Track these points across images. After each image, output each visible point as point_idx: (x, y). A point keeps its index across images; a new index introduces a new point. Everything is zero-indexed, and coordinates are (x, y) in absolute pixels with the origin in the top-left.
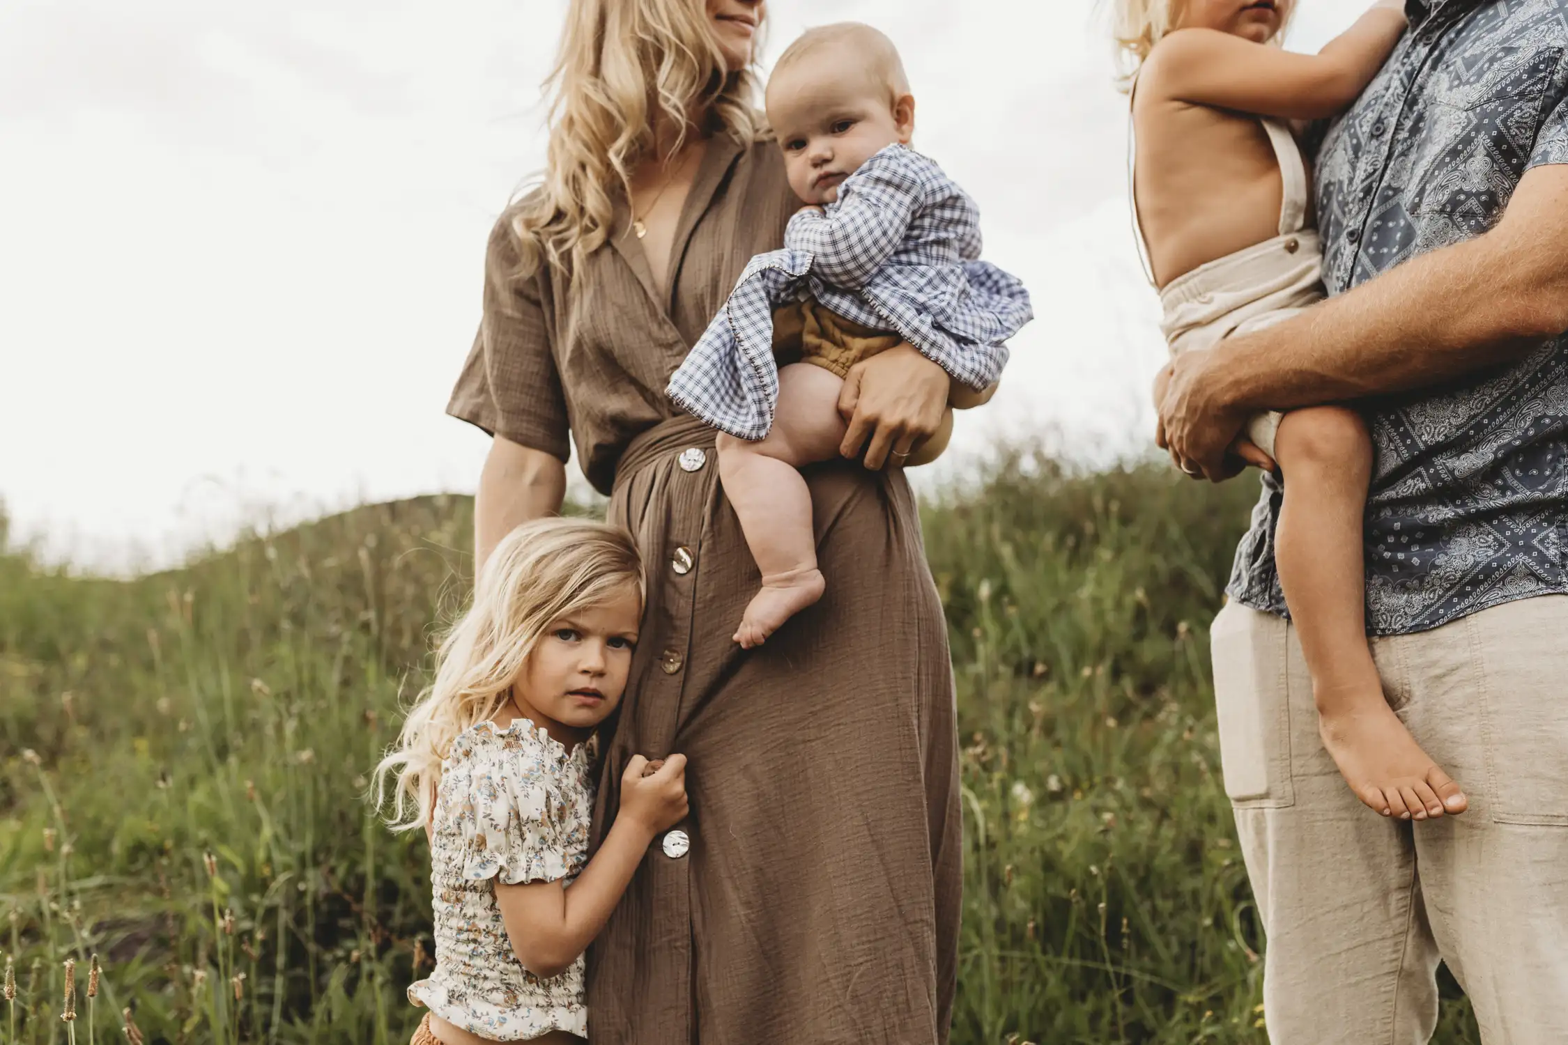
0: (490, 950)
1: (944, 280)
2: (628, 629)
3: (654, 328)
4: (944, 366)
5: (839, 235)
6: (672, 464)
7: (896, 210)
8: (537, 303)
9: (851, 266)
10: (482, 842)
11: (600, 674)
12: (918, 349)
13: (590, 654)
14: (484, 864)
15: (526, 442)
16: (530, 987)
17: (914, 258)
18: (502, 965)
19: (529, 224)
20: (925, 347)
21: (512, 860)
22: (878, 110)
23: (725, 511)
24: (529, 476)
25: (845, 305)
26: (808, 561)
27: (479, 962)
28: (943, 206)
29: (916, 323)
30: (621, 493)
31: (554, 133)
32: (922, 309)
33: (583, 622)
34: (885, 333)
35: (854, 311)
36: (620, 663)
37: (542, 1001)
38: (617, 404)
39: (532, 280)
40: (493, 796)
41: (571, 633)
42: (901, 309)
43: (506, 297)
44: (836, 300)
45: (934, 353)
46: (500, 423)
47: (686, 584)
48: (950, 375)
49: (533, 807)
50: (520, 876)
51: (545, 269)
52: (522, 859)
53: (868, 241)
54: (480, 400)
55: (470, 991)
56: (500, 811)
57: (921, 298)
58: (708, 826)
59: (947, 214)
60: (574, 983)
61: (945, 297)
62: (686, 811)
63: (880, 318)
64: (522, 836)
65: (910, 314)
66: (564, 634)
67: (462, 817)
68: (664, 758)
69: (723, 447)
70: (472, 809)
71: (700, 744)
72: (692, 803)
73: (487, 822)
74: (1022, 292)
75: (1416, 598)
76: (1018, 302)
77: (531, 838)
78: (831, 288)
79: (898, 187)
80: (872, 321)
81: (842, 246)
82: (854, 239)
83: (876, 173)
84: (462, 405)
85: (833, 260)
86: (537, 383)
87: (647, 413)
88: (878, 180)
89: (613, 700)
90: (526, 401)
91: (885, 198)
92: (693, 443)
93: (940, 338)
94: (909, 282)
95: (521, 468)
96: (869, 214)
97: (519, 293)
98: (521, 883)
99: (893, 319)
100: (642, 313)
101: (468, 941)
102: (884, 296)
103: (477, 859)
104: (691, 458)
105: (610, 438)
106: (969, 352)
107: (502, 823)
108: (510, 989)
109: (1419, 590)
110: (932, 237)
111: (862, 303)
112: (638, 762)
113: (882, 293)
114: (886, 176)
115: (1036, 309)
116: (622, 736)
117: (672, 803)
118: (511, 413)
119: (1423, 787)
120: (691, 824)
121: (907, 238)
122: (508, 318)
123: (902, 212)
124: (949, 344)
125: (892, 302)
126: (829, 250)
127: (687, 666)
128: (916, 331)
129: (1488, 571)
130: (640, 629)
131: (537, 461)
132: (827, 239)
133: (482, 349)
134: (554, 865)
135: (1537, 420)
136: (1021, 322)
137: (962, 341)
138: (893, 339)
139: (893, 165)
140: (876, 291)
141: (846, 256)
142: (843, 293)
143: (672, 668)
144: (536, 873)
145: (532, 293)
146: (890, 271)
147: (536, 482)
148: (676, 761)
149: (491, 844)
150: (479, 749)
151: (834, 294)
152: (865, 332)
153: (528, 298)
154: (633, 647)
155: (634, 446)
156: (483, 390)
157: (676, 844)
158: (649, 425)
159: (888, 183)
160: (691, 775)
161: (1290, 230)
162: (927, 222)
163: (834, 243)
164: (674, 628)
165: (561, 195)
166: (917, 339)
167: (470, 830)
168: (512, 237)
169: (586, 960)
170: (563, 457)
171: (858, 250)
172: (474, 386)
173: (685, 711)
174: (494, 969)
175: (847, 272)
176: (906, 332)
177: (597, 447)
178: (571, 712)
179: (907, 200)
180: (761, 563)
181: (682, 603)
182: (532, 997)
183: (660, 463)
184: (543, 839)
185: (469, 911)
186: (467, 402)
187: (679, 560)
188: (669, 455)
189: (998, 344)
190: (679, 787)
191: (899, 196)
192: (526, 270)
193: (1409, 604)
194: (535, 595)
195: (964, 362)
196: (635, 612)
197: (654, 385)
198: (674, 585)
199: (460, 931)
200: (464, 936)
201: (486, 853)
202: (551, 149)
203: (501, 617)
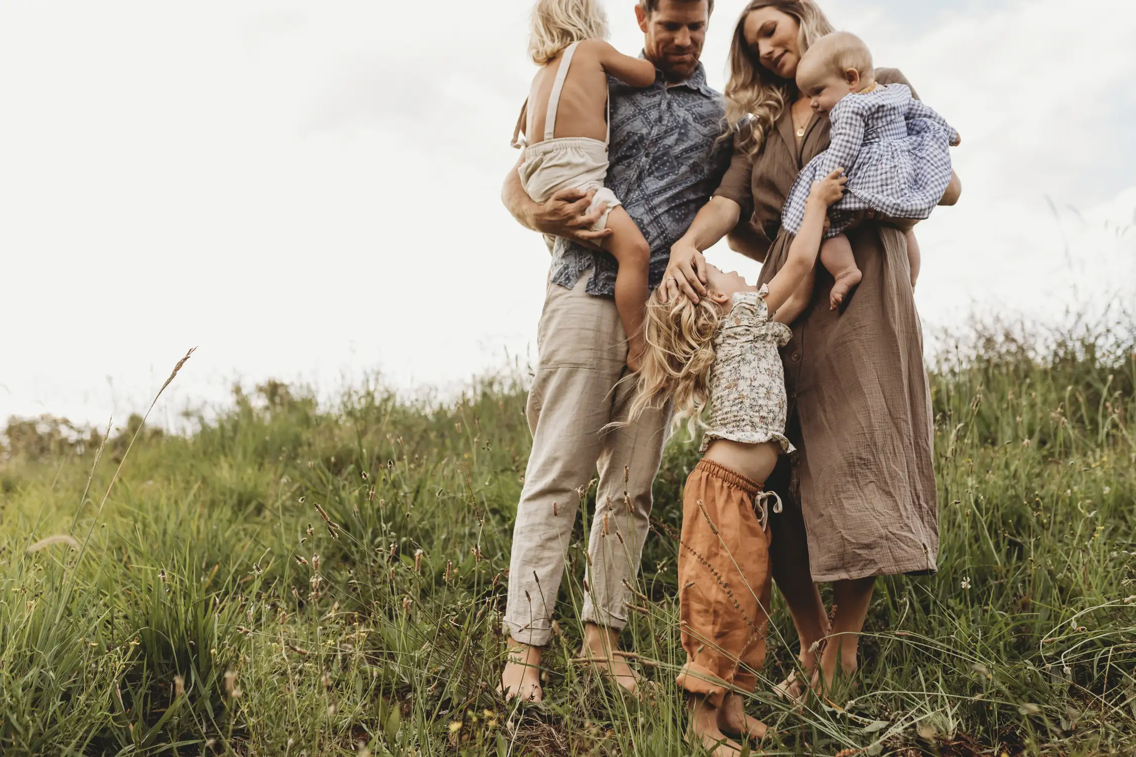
185: (740, 389)
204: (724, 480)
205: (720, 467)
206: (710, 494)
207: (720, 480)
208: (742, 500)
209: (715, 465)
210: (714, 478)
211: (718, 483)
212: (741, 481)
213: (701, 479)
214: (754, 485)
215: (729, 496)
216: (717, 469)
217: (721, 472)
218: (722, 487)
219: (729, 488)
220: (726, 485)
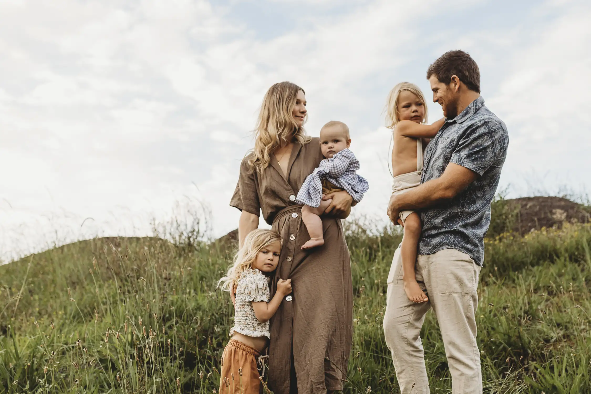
0: (250, 318)
1: (354, 178)
2: (278, 251)
3: (285, 186)
4: (352, 197)
5: (335, 166)
6: (290, 217)
7: (347, 162)
8: (253, 180)
9: (337, 173)
10: (250, 293)
11: (272, 260)
12: (348, 193)
13: (270, 256)
14: (250, 298)
15: (251, 212)
16: (259, 327)
17: (348, 173)
18: (253, 322)
19: (251, 162)
20: (350, 193)
21: (256, 297)
22: (344, 140)
23: (303, 226)
24: (251, 220)
25: (333, 181)
26: (321, 237)
27: (247, 321)
28: (355, 163)
29: (348, 187)
30: (276, 223)
31: (257, 140)
32: (349, 184)
33: (269, 248)
34: (341, 188)
35: (335, 183)
36: (276, 259)
37: (261, 330)
38: (276, 203)
39: (252, 175)
40: (252, 283)
41: (266, 252)
42: (345, 184)
43: (246, 178)
44: (332, 180)
45: (351, 194)
46: (244, 208)
47: (293, 243)
48: (353, 199)
49: (261, 286)
50: (258, 300)
51: (255, 172)
52: (259, 297)
53: (341, 168)
54: (239, 202)
55: (245, 328)
56: (254, 286)
57: (350, 182)
58: (295, 295)
59: (356, 165)
60: (267, 328)
61: (354, 182)
62: (291, 291)
63: (340, 185)
64: (258, 292)
65: (347, 185)
66: (264, 252)
67: (245, 288)
68: (286, 280)
69: (303, 211)
70: (247, 287)
71: (295, 277)
72: (293, 290)
73: (251, 289)
74: (367, 182)
75: (428, 248)
76: (366, 185)
77: (260, 292)
78: (331, 177)
79: (347, 158)
80: (339, 186)
81: (336, 168)
82: (338, 167)
83: (343, 154)
84: (234, 203)
85: (333, 171)
86: (253, 198)
87: (283, 205)
88: (343, 156)
89: (275, 267)
90: (251, 203)
91: (344, 160)
92: (295, 212)
93: (353, 191)
94: (347, 178)
95: (249, 218)
96: (341, 163)
97: (249, 177)
98: (259, 302)
99: (343, 186)
100: (282, 183)
101: (245, 316)
102: (342, 181)
103: (249, 297)
104: (295, 215)
105: (273, 210)
106: (357, 195)
107: (254, 289)
108: (254, 327)
109: (429, 246)
110: (352, 169)
111: (337, 181)
112: (281, 280)
113: (341, 180)
114: (345, 155)
115: (369, 187)
116: (277, 275)
117: (288, 289)
118: (247, 205)
119: (420, 297)
120: (292, 294)
121: (347, 169)
122: (246, 183)
123: (348, 163)
124: (354, 193)
125: (344, 182)
126: (333, 169)
127: (293, 260)
128: (348, 189)
129: (440, 243)
130: (281, 251)
131: (253, 216)
132: (332, 167)
133: (239, 190)
134: (265, 299)
135: (450, 212)
136: (367, 189)
137: (356, 192)
138: (342, 189)
139: (347, 153)
140: (340, 179)
141: (336, 171)
142: (333, 179)
143: (289, 260)
144: (262, 299)
145: (252, 178)
146: (343, 175)
147: (253, 221)
148: (289, 280)
149: (252, 293)
150: (248, 275)
151: (331, 178)
152: (337, 187)
153: (251, 179)
154: (280, 256)
155: (280, 212)
156: (239, 199)
157: (289, 298)
158: (284, 208)
159: (345, 157)
160: (292, 283)
161: (419, 170)
162: (351, 166)
163: (334, 168)
164: (290, 252)
165: (259, 155)
166: (348, 191)
167: (247, 291)
168: (247, 164)
169: (270, 323)
170: (259, 216)
171: (339, 170)
172: (237, 198)
173: (292, 269)
174: (251, 322)
175: (336, 174)
176: (346, 189)
177: (271, 213)
178: (266, 268)
179: (349, 161)
180: (311, 236)
181: (292, 246)
182: (259, 329)
183: (287, 216)
184: (263, 293)
185: (246, 310)
186: (235, 202)
187: (292, 237)
188: (289, 214)
189: (362, 193)
190: (290, 286)
191: (347, 160)
192: (251, 172)
193: (427, 249)
194: (258, 243)
195: (356, 197)
196: (280, 248)
197: (286, 199)
198: (290, 243)
199: (243, 314)
200: (244, 315)
201: (251, 296)
202: (256, 143)
203: (250, 248)
204: (243, 350)
205: (241, 344)
206: (236, 357)
207: (241, 351)
208: (253, 360)
209: (239, 343)
210: (238, 350)
211: (240, 352)
212: (252, 350)
213: (232, 350)
214: (257, 352)
215: (246, 359)
216: (240, 345)
217: (242, 346)
218: (243, 354)
219: (246, 354)
220: (244, 353)
